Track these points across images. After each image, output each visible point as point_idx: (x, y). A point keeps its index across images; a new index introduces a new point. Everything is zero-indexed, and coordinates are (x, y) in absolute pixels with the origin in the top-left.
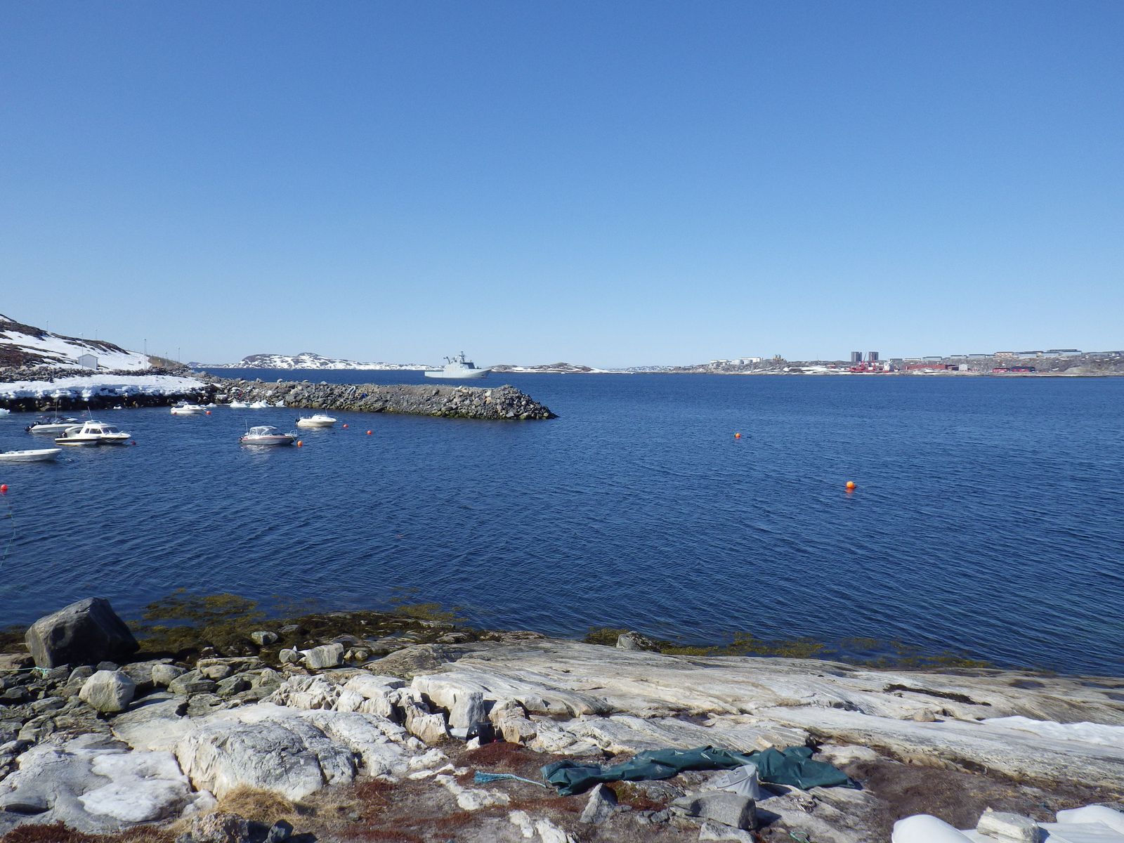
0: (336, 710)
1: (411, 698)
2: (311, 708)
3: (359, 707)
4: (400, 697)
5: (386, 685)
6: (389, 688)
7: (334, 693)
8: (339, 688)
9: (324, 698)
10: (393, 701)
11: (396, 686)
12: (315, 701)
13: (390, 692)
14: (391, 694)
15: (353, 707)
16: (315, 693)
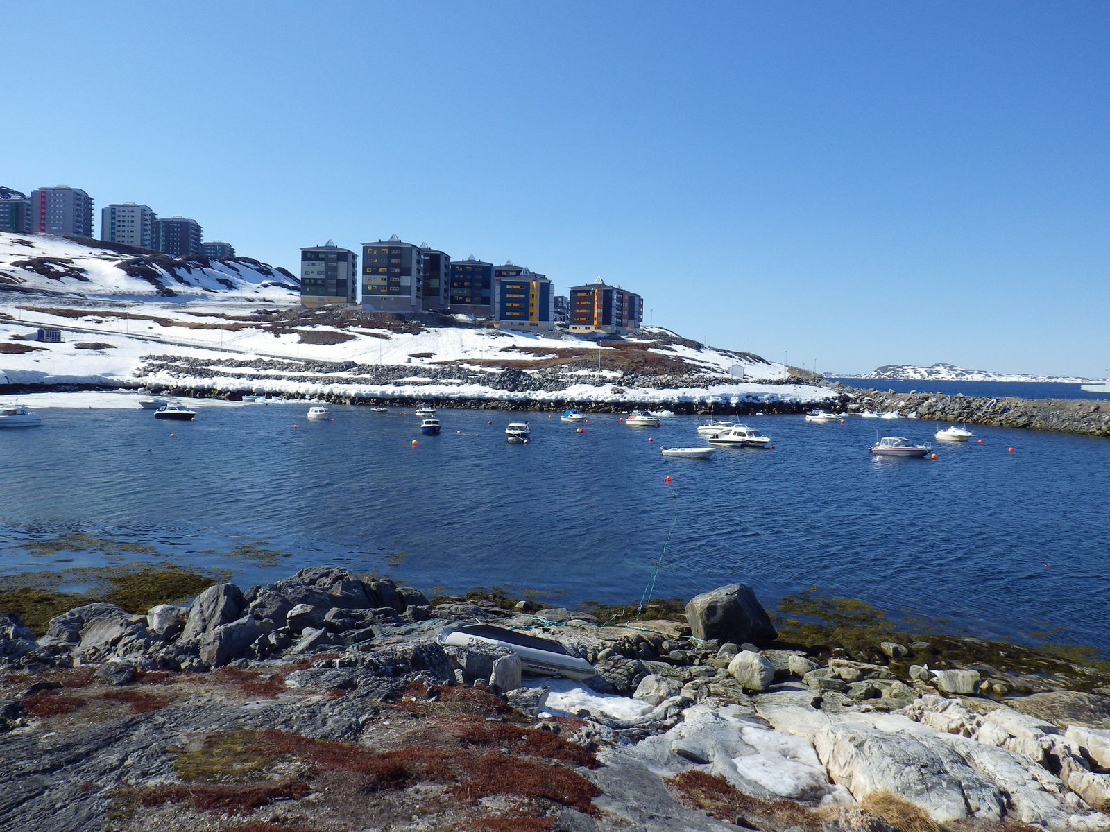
0: (977, 740)
1: (1068, 748)
2: (949, 732)
3: (1003, 743)
4: (1054, 745)
5: (1036, 727)
6: (1040, 732)
7: (974, 722)
8: (979, 718)
9: (963, 725)
10: (1046, 746)
11: (1048, 731)
12: (953, 726)
13: (1041, 736)
14: (1043, 738)
15: (997, 741)
16: (952, 717)
